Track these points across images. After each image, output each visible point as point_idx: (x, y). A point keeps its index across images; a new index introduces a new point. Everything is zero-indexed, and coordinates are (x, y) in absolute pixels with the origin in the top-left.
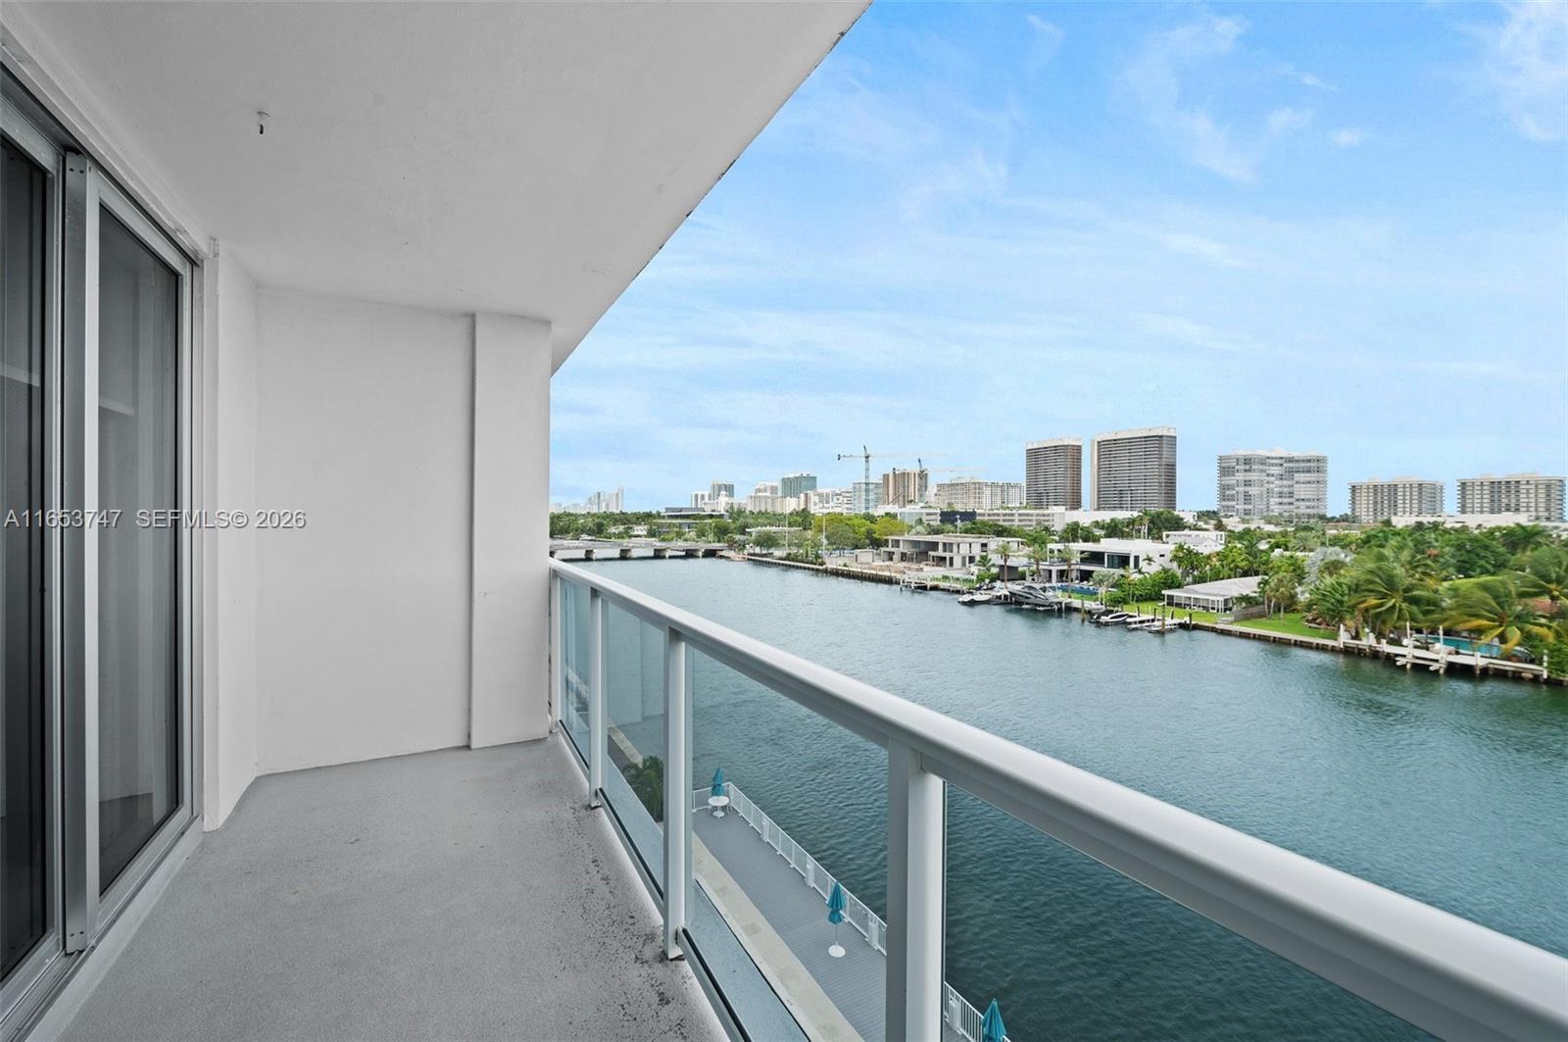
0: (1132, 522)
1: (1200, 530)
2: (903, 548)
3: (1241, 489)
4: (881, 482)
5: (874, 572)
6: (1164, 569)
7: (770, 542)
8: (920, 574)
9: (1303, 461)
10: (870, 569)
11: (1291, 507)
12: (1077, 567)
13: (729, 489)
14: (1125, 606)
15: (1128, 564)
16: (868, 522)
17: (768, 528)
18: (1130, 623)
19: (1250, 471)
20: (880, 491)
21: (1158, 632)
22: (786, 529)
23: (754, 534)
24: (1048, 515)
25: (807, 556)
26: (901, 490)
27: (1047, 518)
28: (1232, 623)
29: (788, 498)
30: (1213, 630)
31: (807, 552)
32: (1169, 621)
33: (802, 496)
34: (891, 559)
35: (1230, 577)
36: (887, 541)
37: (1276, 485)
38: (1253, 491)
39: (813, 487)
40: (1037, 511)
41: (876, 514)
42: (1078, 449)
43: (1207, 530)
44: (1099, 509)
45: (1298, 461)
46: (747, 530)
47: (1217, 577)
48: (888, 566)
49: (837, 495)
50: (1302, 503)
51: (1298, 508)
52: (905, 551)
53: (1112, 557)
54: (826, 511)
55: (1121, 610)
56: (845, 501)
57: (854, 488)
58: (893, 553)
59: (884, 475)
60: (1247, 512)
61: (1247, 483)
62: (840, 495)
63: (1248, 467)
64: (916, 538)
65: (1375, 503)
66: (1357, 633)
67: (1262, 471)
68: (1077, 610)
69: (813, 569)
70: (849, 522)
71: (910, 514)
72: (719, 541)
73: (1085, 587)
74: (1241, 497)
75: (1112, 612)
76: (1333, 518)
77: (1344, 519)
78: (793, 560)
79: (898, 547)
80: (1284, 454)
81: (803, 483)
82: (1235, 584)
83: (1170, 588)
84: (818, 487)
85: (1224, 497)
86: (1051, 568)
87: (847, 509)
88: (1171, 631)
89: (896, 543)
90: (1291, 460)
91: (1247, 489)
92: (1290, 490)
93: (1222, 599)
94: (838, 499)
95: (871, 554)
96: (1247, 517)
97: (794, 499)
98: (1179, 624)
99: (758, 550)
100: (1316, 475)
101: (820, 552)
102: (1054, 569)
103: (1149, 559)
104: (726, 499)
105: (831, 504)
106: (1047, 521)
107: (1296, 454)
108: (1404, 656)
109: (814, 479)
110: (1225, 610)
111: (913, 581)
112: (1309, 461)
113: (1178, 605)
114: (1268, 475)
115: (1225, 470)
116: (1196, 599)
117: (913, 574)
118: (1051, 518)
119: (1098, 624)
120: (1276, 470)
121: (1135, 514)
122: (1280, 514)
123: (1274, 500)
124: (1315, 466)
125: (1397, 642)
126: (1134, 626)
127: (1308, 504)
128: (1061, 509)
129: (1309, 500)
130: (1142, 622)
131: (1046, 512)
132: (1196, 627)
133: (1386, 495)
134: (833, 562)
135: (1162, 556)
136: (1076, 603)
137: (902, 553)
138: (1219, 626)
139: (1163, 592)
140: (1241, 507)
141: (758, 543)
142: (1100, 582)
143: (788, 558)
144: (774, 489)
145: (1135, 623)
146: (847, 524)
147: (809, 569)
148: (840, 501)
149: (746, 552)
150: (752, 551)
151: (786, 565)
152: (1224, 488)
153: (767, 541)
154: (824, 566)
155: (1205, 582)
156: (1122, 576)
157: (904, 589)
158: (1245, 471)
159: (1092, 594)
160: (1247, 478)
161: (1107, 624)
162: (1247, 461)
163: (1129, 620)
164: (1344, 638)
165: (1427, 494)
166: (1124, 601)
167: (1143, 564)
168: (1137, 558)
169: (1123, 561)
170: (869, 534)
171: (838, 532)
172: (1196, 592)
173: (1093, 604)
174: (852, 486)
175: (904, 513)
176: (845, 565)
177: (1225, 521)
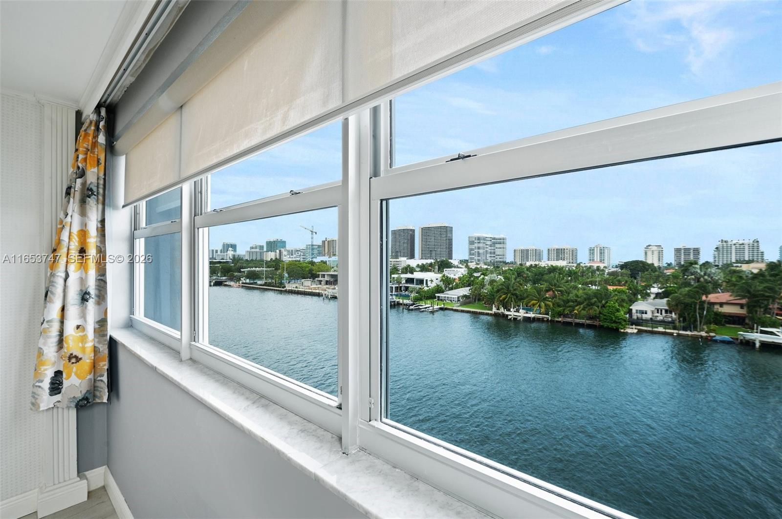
0: (431, 265)
1: (459, 268)
2: (327, 278)
3: (476, 250)
4: (321, 244)
5: (311, 291)
6: (437, 285)
7: (255, 277)
8: (334, 291)
9: (499, 239)
10: (309, 289)
11: (494, 258)
12: (404, 285)
13: (234, 247)
14: (420, 302)
15: (423, 283)
16: (310, 265)
17: (254, 269)
18: (421, 309)
19: (480, 243)
20: (321, 249)
21: (431, 312)
22: (264, 269)
23: (246, 272)
24: (399, 262)
25: (276, 283)
26: (332, 249)
27: (398, 263)
28: (459, 306)
29: (269, 252)
30: (452, 310)
31: (276, 281)
32: (436, 307)
33: (278, 251)
34: (321, 284)
35: (462, 287)
36: (319, 274)
37: (489, 249)
38: (481, 251)
39: (284, 247)
40: (394, 260)
41: (316, 261)
42: (413, 231)
43: (461, 268)
44: (422, 258)
45: (497, 239)
46: (242, 270)
47: (457, 287)
48: (318, 287)
49: (297, 251)
50: (498, 257)
51: (497, 258)
52: (328, 280)
53: (417, 280)
54: (290, 259)
55: (418, 303)
56: (302, 254)
57: (307, 247)
58: (322, 281)
59: (323, 241)
60: (479, 260)
61: (479, 248)
62: (299, 251)
63: (479, 241)
64: (333, 273)
65: (522, 256)
66: (498, 307)
67: (484, 243)
68: (401, 304)
69: (279, 290)
70: (300, 265)
71: (334, 261)
72: (225, 276)
73: (407, 294)
74: (477, 254)
75: (414, 304)
76: (508, 263)
77: (512, 263)
78: (268, 286)
79: (324, 278)
80: (492, 236)
81: (278, 245)
82: (462, 290)
83: (439, 293)
84: (287, 246)
85: (470, 254)
86: (392, 286)
87: (303, 258)
88: (437, 311)
89: (323, 276)
90: (494, 239)
91: (479, 250)
92: (494, 251)
93: (456, 297)
94: (298, 253)
95: (310, 282)
96: (479, 262)
97: (273, 253)
98: (440, 308)
99: (248, 281)
100: (503, 245)
101: (283, 281)
102: (394, 286)
103: (432, 281)
104: (232, 252)
105: (294, 256)
106: (399, 264)
107: (496, 237)
108: (511, 315)
109: (285, 242)
110: (458, 301)
111: (330, 294)
112: (500, 239)
113: (441, 300)
114: (486, 245)
115: (471, 243)
116: (448, 297)
117: (330, 291)
118: (400, 263)
119: (409, 310)
120: (489, 243)
121: (433, 261)
122: (491, 261)
123: (488, 255)
124: (501, 241)
125: (509, 310)
126: (422, 310)
127: (500, 257)
128: (405, 259)
129: (500, 255)
130: (426, 308)
131: (398, 260)
132: (446, 309)
133: (525, 253)
134: (289, 287)
135: (437, 279)
136: (401, 301)
137: (326, 281)
138: (454, 308)
139: (436, 295)
140: (476, 258)
141: (247, 277)
142: (412, 292)
143: (265, 284)
144: (261, 247)
145: (423, 308)
146: (299, 267)
147: (276, 290)
148: (299, 254)
149: (241, 282)
150: (244, 282)
151: (264, 288)
152: (471, 250)
153: (253, 276)
154: (285, 289)
155: (453, 289)
156: (420, 288)
157: (325, 298)
158: (478, 243)
159: (407, 297)
160: (479, 246)
161: (412, 310)
162: (479, 239)
163: (421, 307)
164: (494, 310)
165: (538, 254)
166: (421, 299)
167: (429, 283)
168: (427, 280)
169: (421, 282)
170: (311, 271)
171: (293, 271)
172: (448, 294)
173: (408, 301)
174: (305, 246)
175: (330, 261)
176: (296, 287)
177: (469, 264)
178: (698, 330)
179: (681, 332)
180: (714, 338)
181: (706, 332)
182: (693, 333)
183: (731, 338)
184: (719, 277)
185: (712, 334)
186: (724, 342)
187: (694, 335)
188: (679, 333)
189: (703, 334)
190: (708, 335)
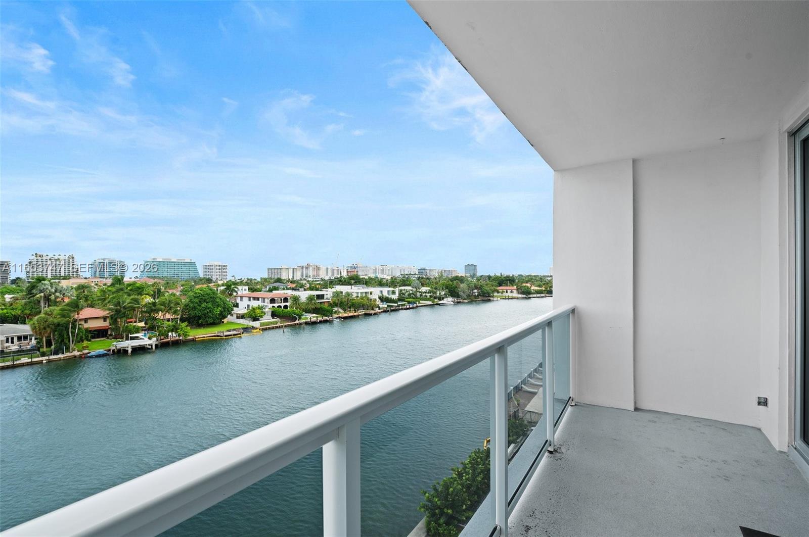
178: (71, 351)
179: (52, 357)
180: (88, 355)
181: (78, 351)
182: (65, 356)
183: (105, 350)
184: (71, 293)
185: (86, 351)
186: (99, 356)
187: (67, 357)
188: (49, 359)
189: (76, 353)
190: (82, 353)
